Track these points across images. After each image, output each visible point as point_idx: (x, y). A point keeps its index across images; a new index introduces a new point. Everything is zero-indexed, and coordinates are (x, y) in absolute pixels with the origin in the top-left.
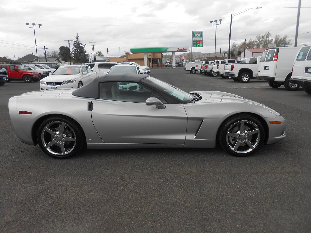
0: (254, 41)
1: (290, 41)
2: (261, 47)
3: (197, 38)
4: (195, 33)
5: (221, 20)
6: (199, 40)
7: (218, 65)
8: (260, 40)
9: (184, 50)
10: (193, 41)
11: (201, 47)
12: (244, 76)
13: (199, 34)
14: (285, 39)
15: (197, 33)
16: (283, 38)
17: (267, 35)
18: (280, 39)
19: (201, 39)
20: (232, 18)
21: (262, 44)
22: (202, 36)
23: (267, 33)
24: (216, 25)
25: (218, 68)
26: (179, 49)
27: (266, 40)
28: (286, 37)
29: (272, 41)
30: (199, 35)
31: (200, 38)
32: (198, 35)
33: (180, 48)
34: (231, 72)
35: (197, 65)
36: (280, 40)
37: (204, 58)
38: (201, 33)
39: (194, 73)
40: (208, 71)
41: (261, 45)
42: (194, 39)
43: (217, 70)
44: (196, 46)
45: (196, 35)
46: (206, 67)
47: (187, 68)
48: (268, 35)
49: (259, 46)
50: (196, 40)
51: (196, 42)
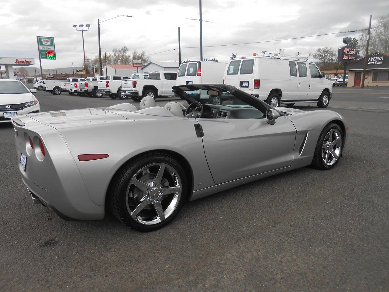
0: (109, 57)
1: (148, 57)
2: (119, 64)
3: (45, 47)
4: (42, 40)
5: (88, 26)
6: (49, 49)
7: (107, 82)
8: (117, 54)
9: (28, 63)
10: (41, 52)
11: (54, 59)
12: (149, 94)
13: (49, 41)
14: (143, 56)
15: (45, 40)
16: (141, 54)
17: (123, 49)
18: (138, 55)
19: (52, 49)
20: (99, 25)
21: (119, 59)
22: (52, 44)
23: (124, 47)
24: (82, 31)
25: (107, 86)
26: (18, 62)
27: (123, 55)
28: (144, 53)
29: (129, 56)
30: (49, 43)
31: (50, 47)
32: (46, 43)
33: (19, 60)
34: (134, 89)
35: (65, 83)
36: (138, 57)
37: (48, 75)
38: (52, 40)
39: (59, 94)
40: (89, 91)
41: (118, 61)
42: (41, 48)
43: (107, 89)
44: (46, 58)
45: (44, 43)
46: (87, 85)
47: (47, 88)
48: (125, 50)
49: (117, 62)
50: (45, 49)
51: (45, 53)
